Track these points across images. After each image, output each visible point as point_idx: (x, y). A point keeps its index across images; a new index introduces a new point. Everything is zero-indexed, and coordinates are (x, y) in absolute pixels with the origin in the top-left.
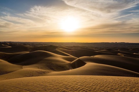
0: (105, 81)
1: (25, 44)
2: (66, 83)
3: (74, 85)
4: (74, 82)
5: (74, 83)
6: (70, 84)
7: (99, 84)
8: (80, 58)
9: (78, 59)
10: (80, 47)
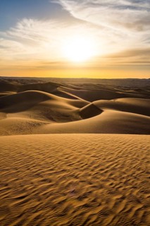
0: (139, 147)
1: (10, 79)
2: (69, 151)
3: (83, 156)
4: (84, 148)
5: (84, 151)
6: (76, 154)
7: (130, 153)
8: (94, 102)
9: (91, 103)
10: (94, 85)
